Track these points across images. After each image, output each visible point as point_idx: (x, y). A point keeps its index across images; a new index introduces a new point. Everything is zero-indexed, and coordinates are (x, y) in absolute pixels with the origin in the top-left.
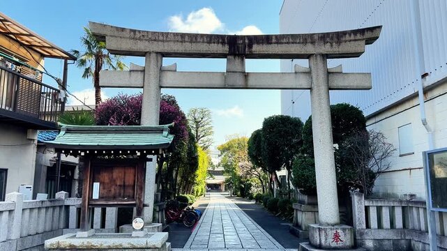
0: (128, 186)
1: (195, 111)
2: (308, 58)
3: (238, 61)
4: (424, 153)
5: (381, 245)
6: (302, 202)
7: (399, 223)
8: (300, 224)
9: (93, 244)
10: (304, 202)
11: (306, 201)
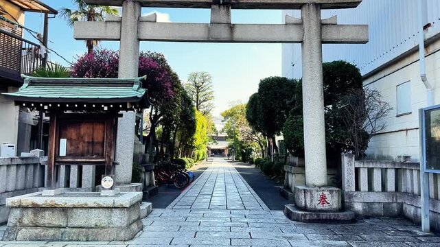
0: (98, 143)
1: (195, 76)
2: (300, 9)
3: (223, 11)
4: (421, 110)
5: (372, 208)
6: (293, 165)
7: (391, 186)
8: (290, 186)
9: (56, 202)
10: (295, 164)
11: (297, 163)
